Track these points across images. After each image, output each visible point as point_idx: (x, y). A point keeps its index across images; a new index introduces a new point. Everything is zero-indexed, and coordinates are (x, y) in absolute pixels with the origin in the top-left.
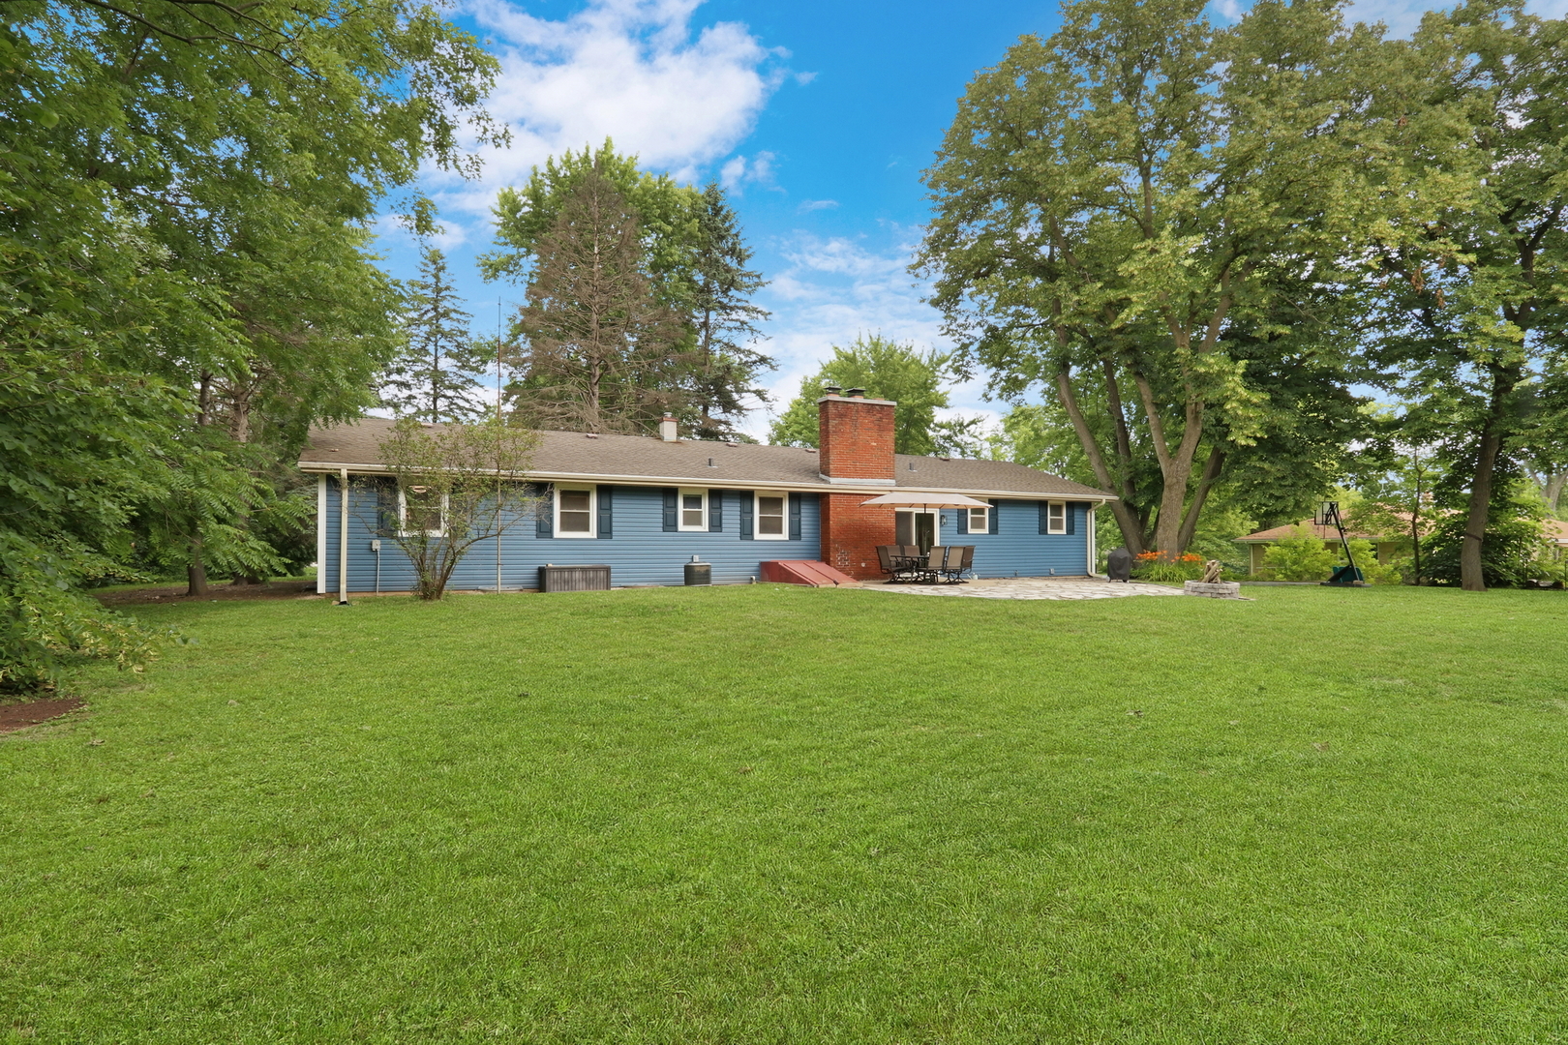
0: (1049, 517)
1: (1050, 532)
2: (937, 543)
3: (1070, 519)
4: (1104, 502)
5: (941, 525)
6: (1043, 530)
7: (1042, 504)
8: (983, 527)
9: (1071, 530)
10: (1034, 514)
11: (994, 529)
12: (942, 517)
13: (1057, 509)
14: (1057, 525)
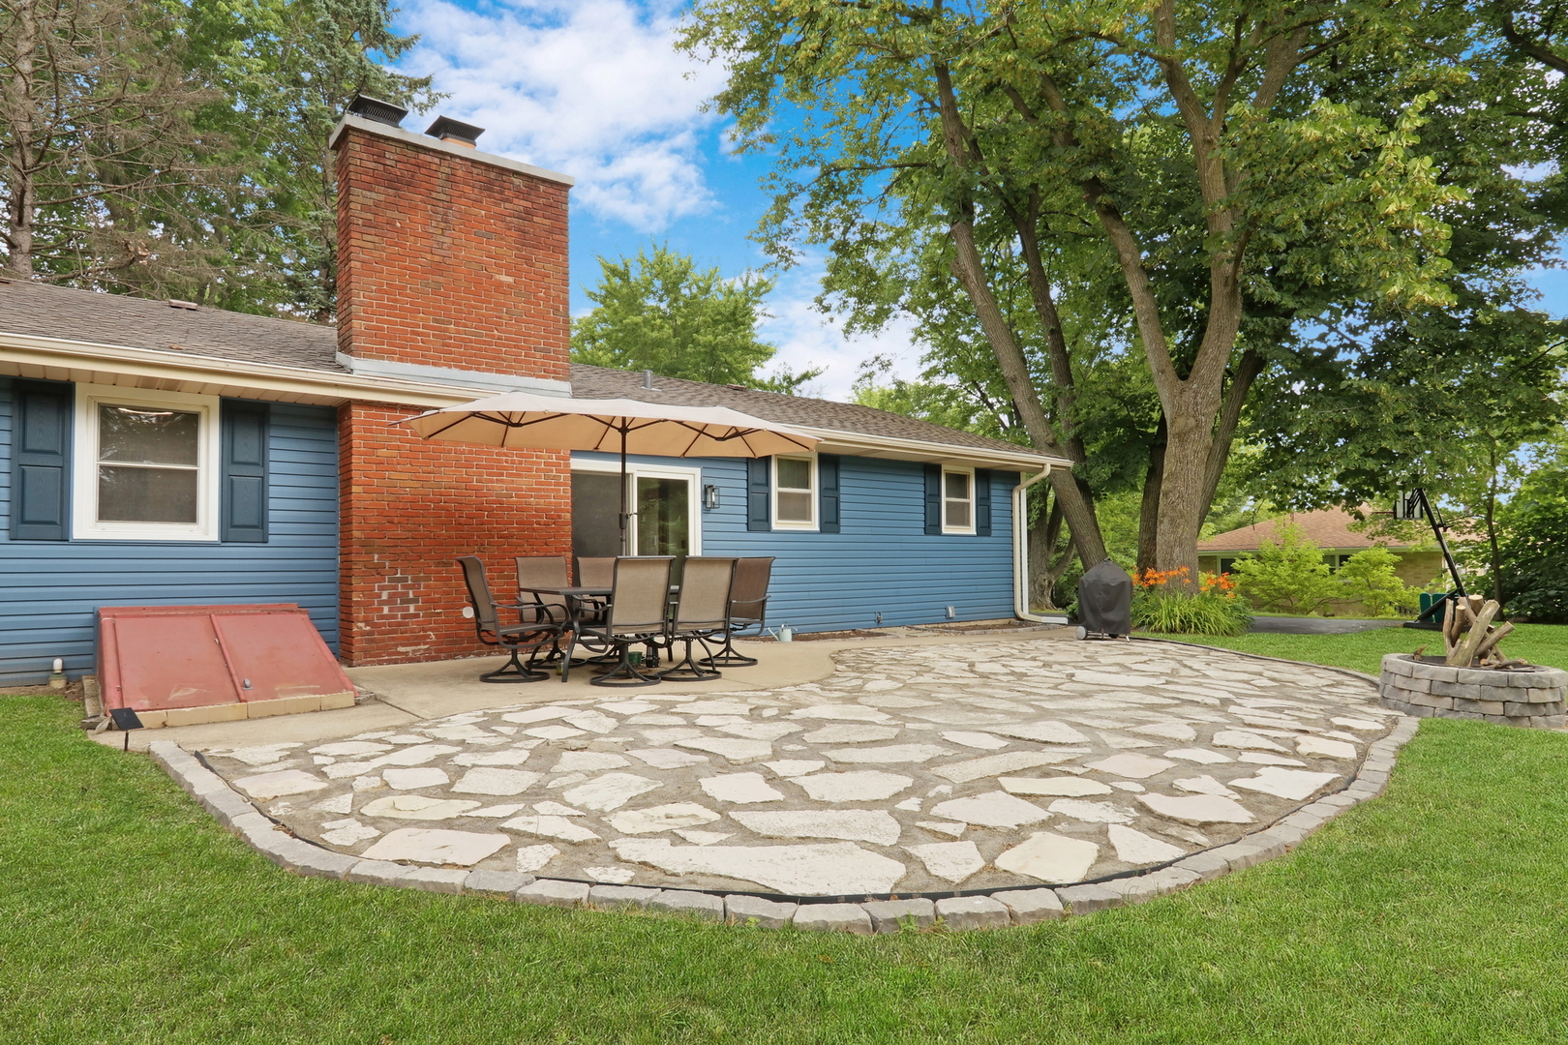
0: (944, 499)
1: (946, 529)
2: (695, 549)
3: (983, 502)
4: (1048, 470)
5: (707, 507)
6: (932, 527)
7: (929, 470)
8: (805, 515)
9: (984, 528)
10: (914, 489)
11: (831, 522)
12: (707, 490)
13: (958, 482)
14: (958, 516)
